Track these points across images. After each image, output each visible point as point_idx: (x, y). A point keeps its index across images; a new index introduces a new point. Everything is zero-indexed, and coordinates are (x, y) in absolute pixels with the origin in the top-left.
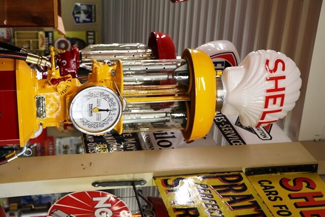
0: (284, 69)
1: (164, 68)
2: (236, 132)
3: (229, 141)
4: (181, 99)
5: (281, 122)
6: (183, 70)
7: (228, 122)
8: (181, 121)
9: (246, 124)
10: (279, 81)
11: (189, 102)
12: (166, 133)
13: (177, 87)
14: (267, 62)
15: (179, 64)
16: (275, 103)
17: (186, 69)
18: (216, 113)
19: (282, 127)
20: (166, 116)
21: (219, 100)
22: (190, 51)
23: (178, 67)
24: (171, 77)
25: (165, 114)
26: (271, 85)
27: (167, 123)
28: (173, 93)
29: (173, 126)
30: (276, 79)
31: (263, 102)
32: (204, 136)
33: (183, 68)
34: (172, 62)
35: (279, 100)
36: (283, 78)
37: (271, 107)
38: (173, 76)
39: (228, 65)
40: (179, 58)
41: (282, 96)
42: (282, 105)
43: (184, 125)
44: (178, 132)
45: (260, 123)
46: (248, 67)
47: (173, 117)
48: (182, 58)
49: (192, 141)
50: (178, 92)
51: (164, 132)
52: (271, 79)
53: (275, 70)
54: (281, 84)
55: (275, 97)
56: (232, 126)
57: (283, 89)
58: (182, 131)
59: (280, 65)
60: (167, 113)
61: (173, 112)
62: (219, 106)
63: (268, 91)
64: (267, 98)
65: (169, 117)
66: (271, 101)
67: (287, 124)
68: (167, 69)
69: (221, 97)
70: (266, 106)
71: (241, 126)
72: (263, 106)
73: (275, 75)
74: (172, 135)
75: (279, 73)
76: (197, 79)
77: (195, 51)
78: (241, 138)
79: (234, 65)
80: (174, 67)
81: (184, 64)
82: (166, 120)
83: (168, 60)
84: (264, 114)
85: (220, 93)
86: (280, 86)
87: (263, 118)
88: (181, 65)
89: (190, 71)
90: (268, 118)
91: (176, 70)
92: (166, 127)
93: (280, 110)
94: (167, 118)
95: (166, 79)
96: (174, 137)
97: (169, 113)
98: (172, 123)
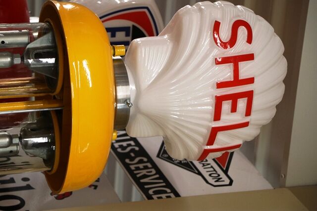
0: (250, 40)
1: (3, 42)
2: (158, 171)
3: (145, 191)
4: (40, 107)
5: (249, 148)
6: (44, 45)
7: (142, 152)
8: (43, 153)
9: (179, 154)
10: (242, 65)
11: (59, 113)
12: (12, 180)
13: (31, 81)
14: (217, 26)
15: (36, 34)
16: (234, 109)
17: (49, 44)
18: (115, 135)
19: (252, 158)
20: (10, 144)
21: (120, 106)
22: (58, 5)
23: (32, 39)
24: (17, 61)
25: (7, 140)
26: (226, 73)
27: (13, 159)
28: (25, 95)
29: (27, 165)
30: (235, 60)
31: (211, 108)
32: (92, 181)
33: (43, 42)
34: (20, 29)
35: (242, 104)
36: (250, 57)
37: (228, 118)
38: (22, 59)
39: (138, 34)
40: (34, 20)
41: (249, 95)
42: (248, 113)
43: (49, 161)
44: (38, 177)
45: (206, 153)
46: (177, 38)
47: (26, 146)
48: (41, 21)
49: (69, 194)
50: (35, 92)
51: (7, 178)
52: (225, 60)
53: (233, 41)
54: (246, 70)
55: (234, 98)
56: (150, 160)
57: (251, 81)
58: (45, 173)
59: (242, 32)
60: (11, 137)
61: (26, 134)
62: (121, 120)
63: (220, 85)
64: (219, 101)
65: (17, 145)
66: (226, 106)
67: (262, 151)
68: (9, 44)
69: (126, 101)
70: (217, 117)
71: (170, 159)
72: (211, 116)
73: (232, 52)
74: (24, 184)
75: (240, 47)
76: (73, 64)
77: (68, 6)
78: (169, 185)
79: (151, 35)
80: (25, 39)
81: (45, 34)
82: (11, 152)
83: (13, 25)
84: (214, 132)
85: (122, 92)
86: (243, 75)
87: (211, 141)
88: (39, 36)
89: (59, 49)
90: (223, 140)
91: (29, 46)
92: (13, 167)
93: (246, 125)
94: (14, 148)
95: (8, 66)
96: (29, 187)
97: (16, 136)
98: (23, 157)
